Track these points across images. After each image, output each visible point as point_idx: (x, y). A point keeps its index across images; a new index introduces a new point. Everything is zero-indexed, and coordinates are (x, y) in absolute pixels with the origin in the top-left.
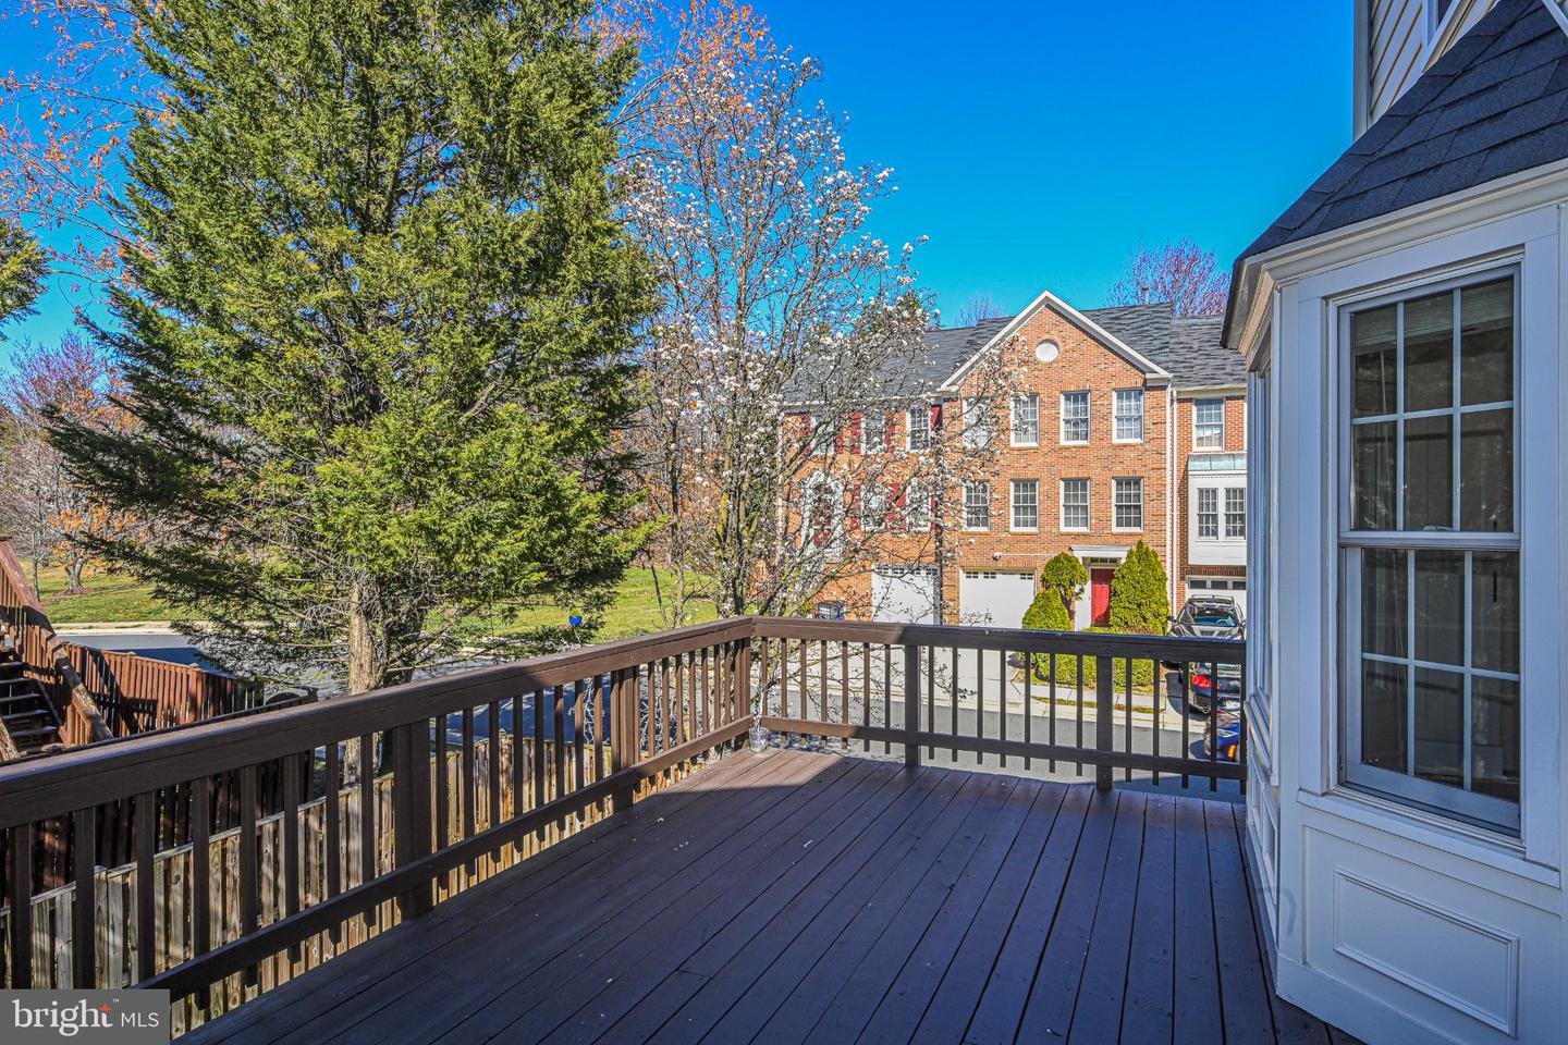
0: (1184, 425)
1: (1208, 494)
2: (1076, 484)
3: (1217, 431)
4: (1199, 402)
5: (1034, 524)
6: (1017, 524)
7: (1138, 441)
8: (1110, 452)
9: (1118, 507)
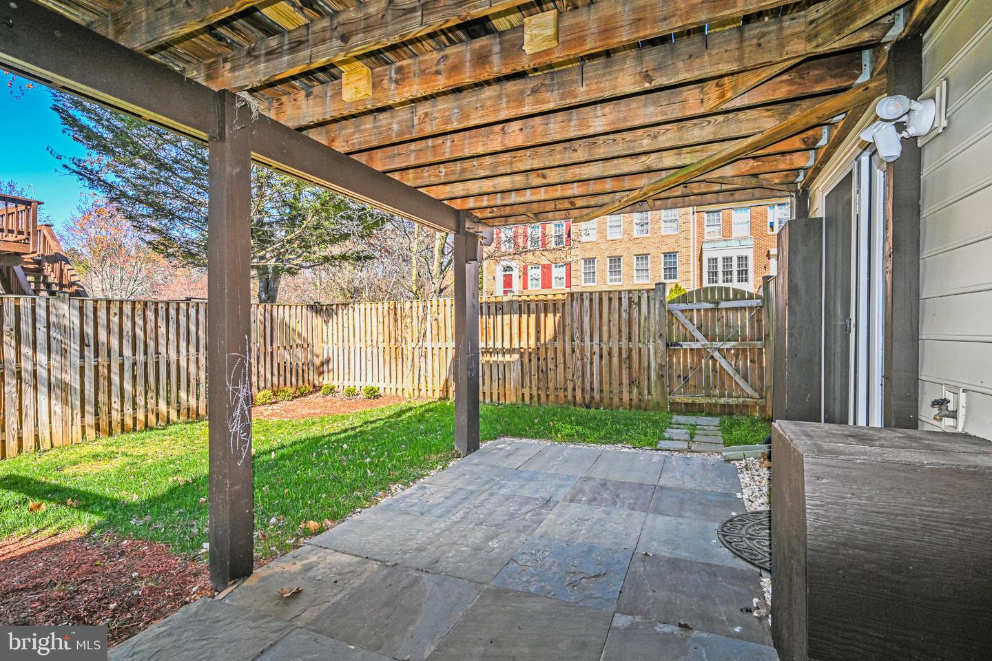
0: (700, 225)
1: (713, 261)
2: (642, 257)
3: (718, 228)
4: (707, 212)
5: (620, 280)
6: (611, 280)
7: (676, 233)
8: (661, 239)
9: (665, 269)
